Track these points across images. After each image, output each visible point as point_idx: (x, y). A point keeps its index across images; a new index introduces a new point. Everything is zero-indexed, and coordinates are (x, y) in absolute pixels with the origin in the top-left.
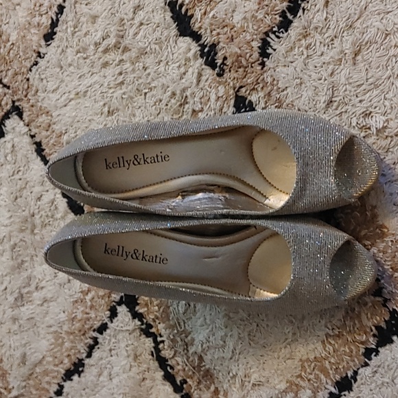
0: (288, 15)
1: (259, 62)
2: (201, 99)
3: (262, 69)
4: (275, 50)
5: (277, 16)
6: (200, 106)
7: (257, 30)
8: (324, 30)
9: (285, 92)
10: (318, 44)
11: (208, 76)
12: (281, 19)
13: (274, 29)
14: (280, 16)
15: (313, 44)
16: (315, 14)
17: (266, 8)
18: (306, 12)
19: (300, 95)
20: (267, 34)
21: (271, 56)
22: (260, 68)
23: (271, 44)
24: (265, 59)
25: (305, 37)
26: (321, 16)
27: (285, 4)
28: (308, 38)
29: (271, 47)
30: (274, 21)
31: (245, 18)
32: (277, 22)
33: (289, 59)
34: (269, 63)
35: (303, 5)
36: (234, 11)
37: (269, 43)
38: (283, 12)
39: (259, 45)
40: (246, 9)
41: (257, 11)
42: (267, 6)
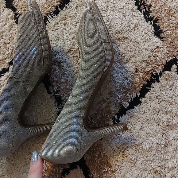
0: (59, 8)
2: (10, 38)
4: (49, 22)
5: (54, 8)
6: (8, 41)
7: (43, 12)
8: (73, 19)
10: (70, 24)
11: (15, 28)
12: (55, 9)
13: (51, 13)
14: (55, 8)
15: (67, 23)
16: (71, 11)
17: (49, 3)
18: (67, 9)
19: (57, 45)
20: (47, 14)
21: (47, 25)
25: (65, 19)
26: (73, 12)
27: (58, 3)
28: (65, 20)
29: (48, 21)
30: (52, 10)
32: (53, 10)
33: (56, 28)
35: (66, 6)
37: (48, 19)
38: (57, 6)
41: (45, 4)
42: (50, 2)
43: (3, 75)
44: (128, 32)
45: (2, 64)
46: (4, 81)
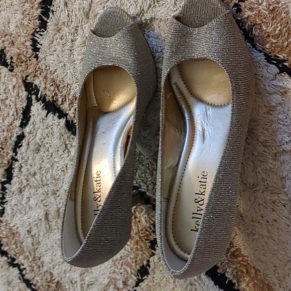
0: (44, 17)
1: (34, 56)
2: (5, 90)
3: (37, 60)
4: (41, 45)
5: (37, 20)
6: (5, 96)
7: (26, 33)
8: (69, 24)
9: (56, 73)
10: (67, 34)
11: (5, 73)
12: (40, 22)
13: (37, 30)
14: (39, 20)
15: (64, 35)
16: (60, 13)
17: (28, 16)
18: (54, 13)
19: (66, 74)
20: (33, 34)
21: (40, 50)
22: (35, 60)
23: (38, 41)
24: (37, 53)
25: (59, 31)
26: (63, 16)
27: (40, 10)
28: (61, 32)
29: (38, 43)
30: (36, 24)
31: (17, 26)
32: (38, 24)
33: (53, 49)
34: (40, 55)
35: (51, 9)
36: (9, 23)
37: (37, 40)
38: (40, 16)
39: (31, 43)
40: (16, 20)
41: (23, 19)
42: (28, 14)
43: (21, 146)
44: (151, 9)
45: (13, 131)
46: (26, 152)
